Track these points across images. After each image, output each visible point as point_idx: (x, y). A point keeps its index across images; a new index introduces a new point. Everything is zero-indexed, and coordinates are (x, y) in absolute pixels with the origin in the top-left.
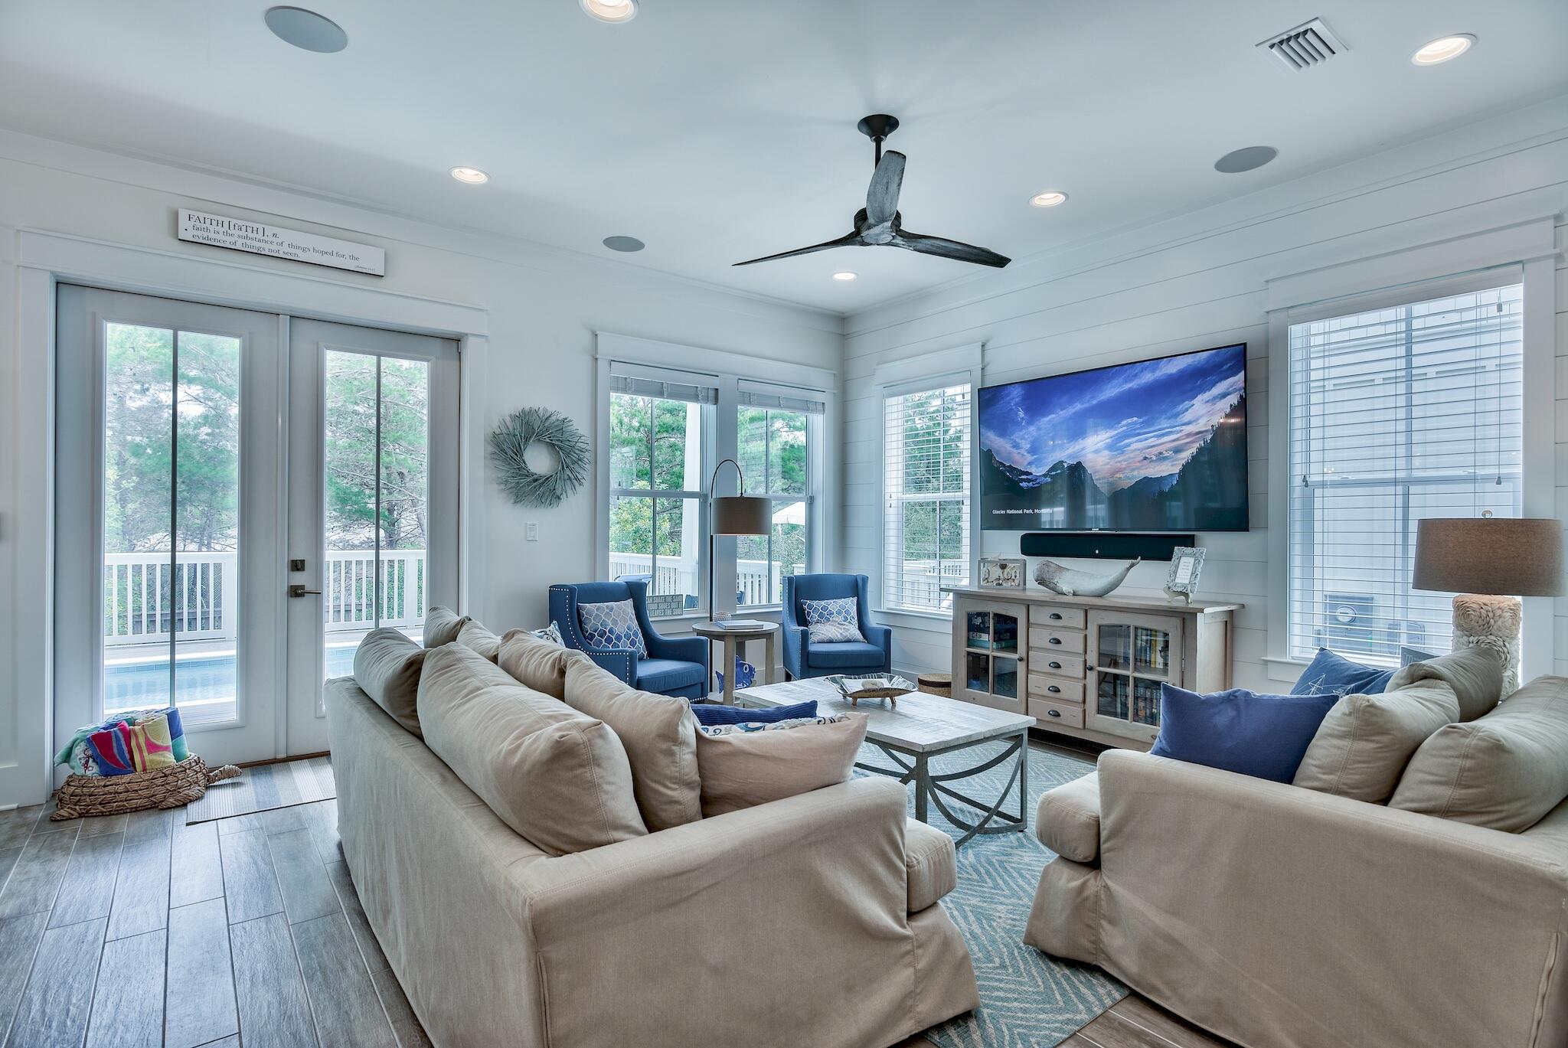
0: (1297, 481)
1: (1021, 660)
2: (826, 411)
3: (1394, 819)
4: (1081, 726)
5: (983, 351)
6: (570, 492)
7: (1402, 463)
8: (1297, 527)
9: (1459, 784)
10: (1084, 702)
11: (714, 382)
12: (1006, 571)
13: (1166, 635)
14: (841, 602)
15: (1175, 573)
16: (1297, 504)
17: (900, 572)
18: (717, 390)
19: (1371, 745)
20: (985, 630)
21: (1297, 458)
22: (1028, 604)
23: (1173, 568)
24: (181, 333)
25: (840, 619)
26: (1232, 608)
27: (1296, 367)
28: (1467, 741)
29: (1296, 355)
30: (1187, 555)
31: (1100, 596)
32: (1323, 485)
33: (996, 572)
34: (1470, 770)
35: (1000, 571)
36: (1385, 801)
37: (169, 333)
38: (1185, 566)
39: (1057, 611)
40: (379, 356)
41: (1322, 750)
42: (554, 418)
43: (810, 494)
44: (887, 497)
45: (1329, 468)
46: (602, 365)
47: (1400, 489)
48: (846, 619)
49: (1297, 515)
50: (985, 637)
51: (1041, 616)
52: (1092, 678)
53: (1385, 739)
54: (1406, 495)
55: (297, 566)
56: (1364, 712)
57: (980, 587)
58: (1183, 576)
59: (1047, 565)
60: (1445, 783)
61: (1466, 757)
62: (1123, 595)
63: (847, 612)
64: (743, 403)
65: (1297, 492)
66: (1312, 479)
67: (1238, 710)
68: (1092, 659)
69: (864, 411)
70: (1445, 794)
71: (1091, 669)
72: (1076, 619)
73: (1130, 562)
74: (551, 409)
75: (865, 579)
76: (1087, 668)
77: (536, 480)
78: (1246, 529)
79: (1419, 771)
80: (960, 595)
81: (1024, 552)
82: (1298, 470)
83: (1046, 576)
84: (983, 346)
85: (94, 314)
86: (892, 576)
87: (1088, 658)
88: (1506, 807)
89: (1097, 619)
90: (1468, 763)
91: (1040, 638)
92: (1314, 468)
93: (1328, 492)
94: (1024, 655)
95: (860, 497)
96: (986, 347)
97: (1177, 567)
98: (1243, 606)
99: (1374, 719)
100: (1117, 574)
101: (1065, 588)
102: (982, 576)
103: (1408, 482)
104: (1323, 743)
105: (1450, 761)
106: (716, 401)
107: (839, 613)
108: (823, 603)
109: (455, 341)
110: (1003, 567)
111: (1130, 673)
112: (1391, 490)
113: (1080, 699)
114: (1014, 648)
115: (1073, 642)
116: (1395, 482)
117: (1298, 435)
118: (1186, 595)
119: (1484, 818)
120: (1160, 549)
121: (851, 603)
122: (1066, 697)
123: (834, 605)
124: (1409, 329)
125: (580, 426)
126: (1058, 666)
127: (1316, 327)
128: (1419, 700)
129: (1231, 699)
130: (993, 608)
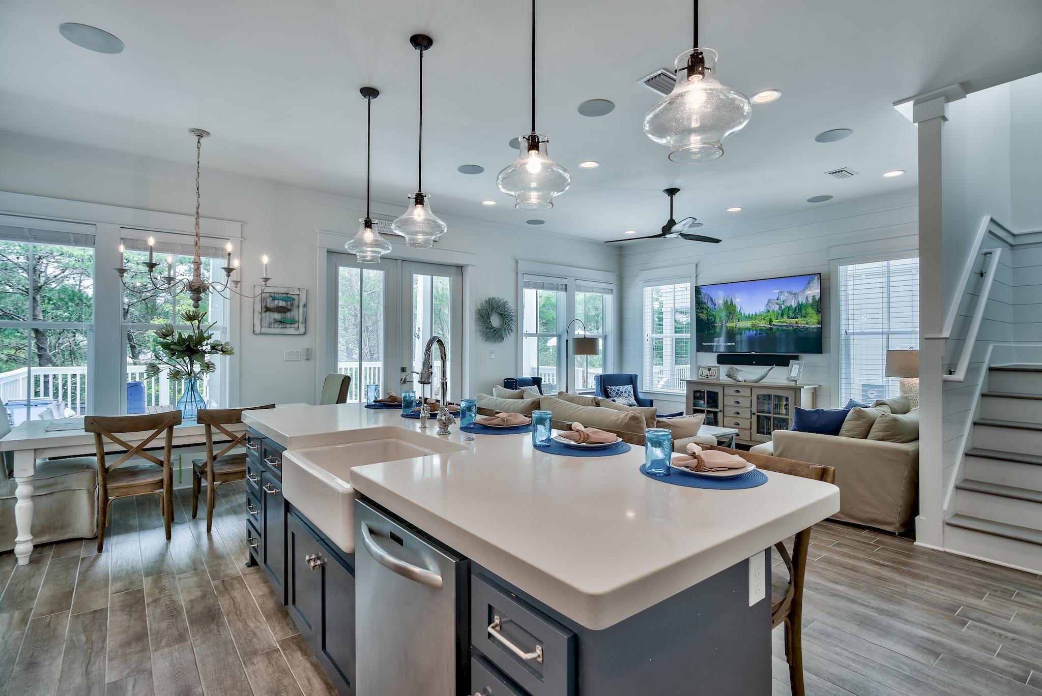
0: (843, 332)
1: (721, 411)
2: (613, 293)
3: (869, 442)
4: (749, 440)
5: (696, 268)
6: (508, 335)
7: (886, 326)
8: (843, 352)
9: (885, 431)
10: (751, 429)
11: (564, 281)
12: (711, 371)
13: (787, 399)
14: (626, 387)
15: (791, 372)
16: (843, 342)
17: (651, 373)
18: (566, 285)
19: (861, 422)
20: (703, 398)
21: (843, 323)
22: (723, 386)
23: (790, 369)
24: (364, 270)
25: (626, 395)
26: (816, 386)
27: (842, 283)
28: (886, 418)
29: (842, 279)
30: (795, 364)
31: (757, 382)
32: (854, 334)
33: (706, 372)
34: (887, 426)
35: (708, 371)
36: (866, 438)
37: (359, 270)
38: (795, 368)
39: (737, 389)
40: (432, 276)
41: (846, 425)
42: (502, 302)
43: (605, 334)
44: (646, 336)
45: (856, 327)
46: (520, 276)
47: (885, 336)
48: (629, 395)
49: (843, 347)
50: (702, 402)
51: (730, 391)
52: (754, 418)
53: (864, 420)
54: (888, 339)
55: (403, 370)
56: (858, 412)
57: (698, 379)
58: (794, 373)
59: (732, 368)
60: (881, 431)
61: (886, 423)
62: (766, 382)
63: (629, 392)
64: (577, 291)
65: (843, 337)
66: (849, 331)
67: (820, 415)
68: (754, 410)
69: (632, 294)
70: (881, 434)
71: (754, 414)
72: (746, 392)
73: (771, 367)
74: (500, 298)
75: (636, 376)
76: (752, 414)
77: (495, 330)
78: (821, 353)
79: (874, 428)
80: (689, 383)
81: (718, 363)
82: (843, 328)
83: (731, 374)
84: (696, 265)
85: (336, 264)
86: (648, 374)
87: (752, 409)
88: (898, 437)
89: (756, 392)
90: (887, 424)
91: (729, 401)
92: (850, 327)
93: (856, 337)
94: (722, 410)
95: (630, 335)
96: (698, 266)
97: (791, 369)
98: (820, 386)
99: (861, 414)
100: (764, 373)
101: (740, 379)
102: (699, 374)
103: (888, 334)
104: (847, 423)
105: (881, 424)
106: (566, 291)
107: (625, 392)
108: (617, 387)
109: (460, 268)
110: (709, 370)
111: (772, 415)
112: (880, 336)
113: (749, 427)
114: (717, 407)
115: (745, 402)
116: (882, 333)
117: (843, 313)
118: (796, 381)
119: (894, 440)
120: (783, 361)
121: (630, 388)
122: (742, 427)
123: (623, 388)
124: (888, 271)
125: (511, 305)
126: (738, 414)
127: (850, 267)
128: (877, 410)
129: (817, 411)
130: (705, 389)
